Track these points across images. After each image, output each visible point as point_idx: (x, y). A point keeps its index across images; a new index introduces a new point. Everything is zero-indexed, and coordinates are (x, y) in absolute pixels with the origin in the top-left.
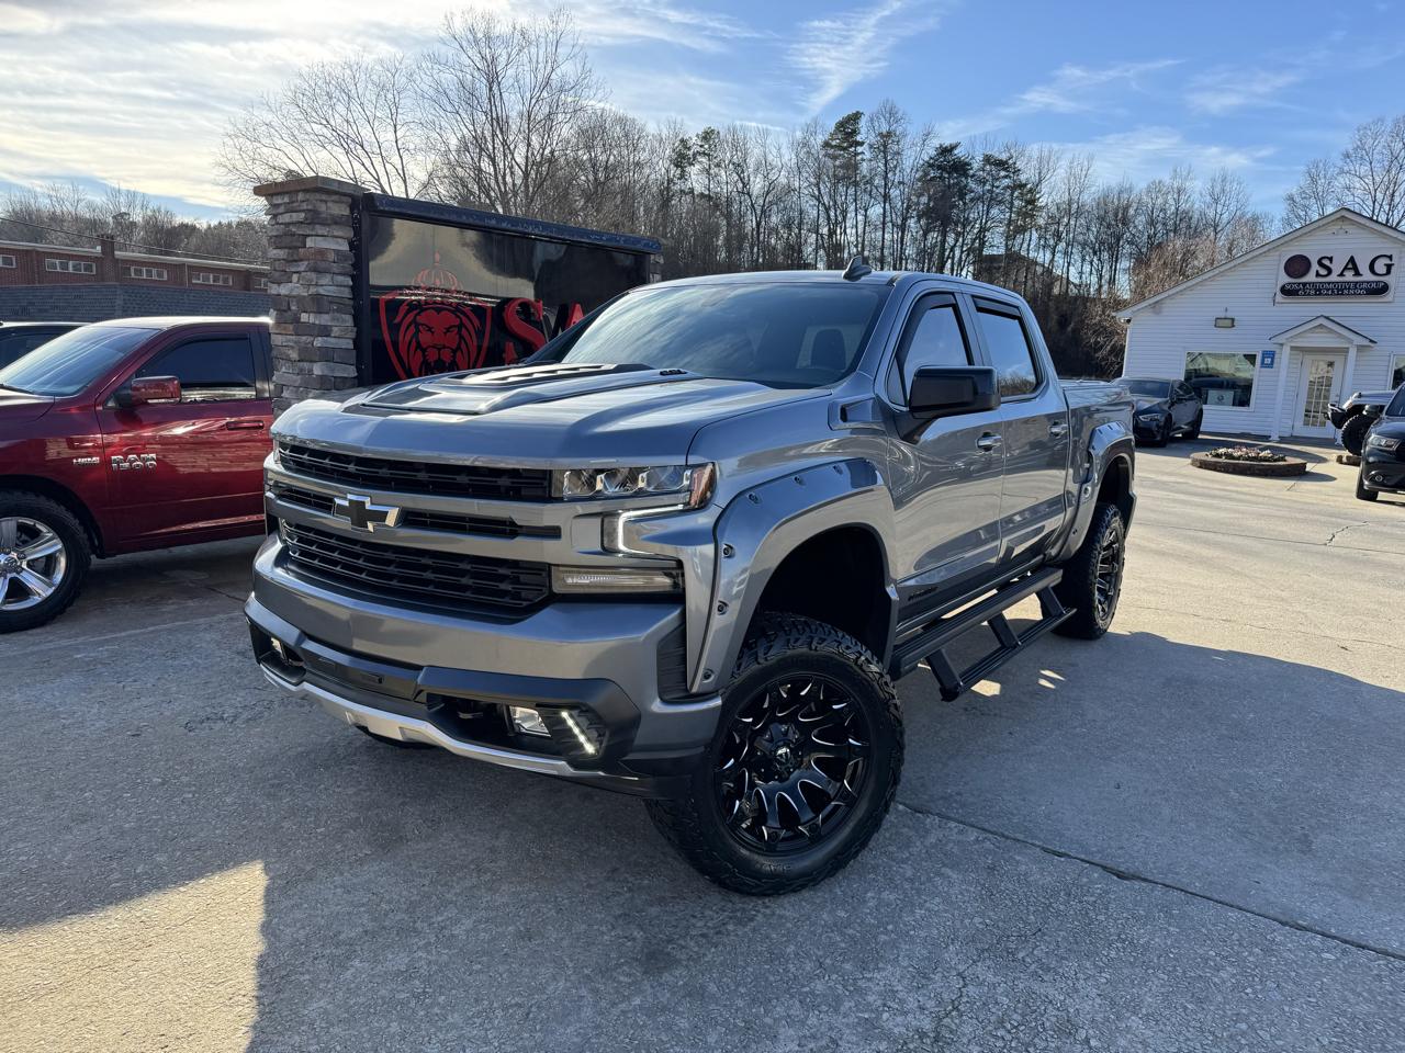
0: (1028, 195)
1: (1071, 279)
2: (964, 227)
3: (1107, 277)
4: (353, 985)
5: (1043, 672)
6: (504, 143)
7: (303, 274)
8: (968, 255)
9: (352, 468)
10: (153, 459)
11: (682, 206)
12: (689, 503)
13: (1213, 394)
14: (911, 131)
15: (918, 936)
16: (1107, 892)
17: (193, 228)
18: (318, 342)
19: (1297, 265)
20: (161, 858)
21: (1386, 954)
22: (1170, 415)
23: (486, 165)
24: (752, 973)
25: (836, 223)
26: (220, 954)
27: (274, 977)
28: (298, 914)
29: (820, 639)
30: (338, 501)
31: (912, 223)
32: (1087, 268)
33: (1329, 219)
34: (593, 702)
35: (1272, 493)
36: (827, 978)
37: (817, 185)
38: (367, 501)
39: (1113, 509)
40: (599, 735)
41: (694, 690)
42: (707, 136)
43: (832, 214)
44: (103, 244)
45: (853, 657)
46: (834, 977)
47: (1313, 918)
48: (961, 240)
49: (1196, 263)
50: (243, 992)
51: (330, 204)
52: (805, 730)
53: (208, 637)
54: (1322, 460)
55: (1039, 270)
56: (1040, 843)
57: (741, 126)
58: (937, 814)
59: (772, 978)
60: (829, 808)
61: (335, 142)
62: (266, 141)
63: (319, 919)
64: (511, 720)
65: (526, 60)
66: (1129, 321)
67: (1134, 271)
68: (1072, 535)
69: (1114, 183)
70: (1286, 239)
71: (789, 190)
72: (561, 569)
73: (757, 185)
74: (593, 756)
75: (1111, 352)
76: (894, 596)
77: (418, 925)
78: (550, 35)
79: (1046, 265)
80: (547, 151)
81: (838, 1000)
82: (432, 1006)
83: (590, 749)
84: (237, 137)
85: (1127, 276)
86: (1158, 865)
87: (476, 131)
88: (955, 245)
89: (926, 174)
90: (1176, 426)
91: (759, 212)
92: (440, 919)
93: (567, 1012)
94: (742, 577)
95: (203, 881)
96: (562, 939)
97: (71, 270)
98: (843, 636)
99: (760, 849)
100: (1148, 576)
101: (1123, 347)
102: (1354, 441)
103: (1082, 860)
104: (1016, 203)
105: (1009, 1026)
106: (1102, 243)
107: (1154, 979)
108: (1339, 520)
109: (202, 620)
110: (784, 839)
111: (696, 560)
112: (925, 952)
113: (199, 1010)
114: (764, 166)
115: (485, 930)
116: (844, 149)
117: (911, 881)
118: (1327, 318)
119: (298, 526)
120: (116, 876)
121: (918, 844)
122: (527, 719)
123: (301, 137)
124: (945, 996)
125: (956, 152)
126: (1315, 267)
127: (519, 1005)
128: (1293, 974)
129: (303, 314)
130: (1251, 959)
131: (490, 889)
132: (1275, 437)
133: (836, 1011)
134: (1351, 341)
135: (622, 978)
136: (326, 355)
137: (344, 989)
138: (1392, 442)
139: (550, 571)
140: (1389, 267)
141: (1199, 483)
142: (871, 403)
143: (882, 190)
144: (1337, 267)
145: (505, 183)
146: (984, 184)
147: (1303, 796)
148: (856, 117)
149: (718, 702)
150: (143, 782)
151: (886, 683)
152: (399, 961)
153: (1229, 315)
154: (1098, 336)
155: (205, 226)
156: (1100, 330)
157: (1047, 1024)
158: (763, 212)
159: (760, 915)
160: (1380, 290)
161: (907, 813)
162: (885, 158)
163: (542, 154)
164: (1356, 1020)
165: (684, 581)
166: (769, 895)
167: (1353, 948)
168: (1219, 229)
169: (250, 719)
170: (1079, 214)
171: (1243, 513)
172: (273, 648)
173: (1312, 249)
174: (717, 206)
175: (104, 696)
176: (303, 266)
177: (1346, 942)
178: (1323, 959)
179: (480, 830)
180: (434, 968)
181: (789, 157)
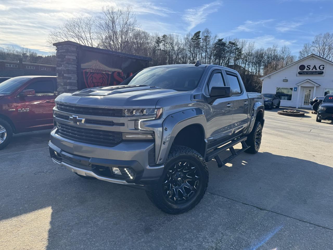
0: (239, 51)
1: (249, 70)
2: (224, 58)
3: (258, 70)
4: (72, 236)
5: (243, 161)
6: (116, 37)
7: (65, 64)
8: (225, 65)
9: (74, 109)
10: (28, 110)
11: (158, 53)
12: (156, 118)
13: (283, 97)
14: (212, 36)
15: (212, 224)
16: (258, 213)
17: (42, 57)
18: (68, 81)
19: (302, 67)
20: (26, 206)
21: (325, 228)
22: (273, 102)
23: (111, 43)
24: (171, 233)
25: (194, 57)
26: (40, 229)
27: (52, 234)
28: (60, 219)
29: (188, 151)
30: (70, 117)
31: (212, 57)
32: (253, 68)
33: (309, 57)
34: (132, 166)
35: (296, 120)
36: (189, 234)
37: (190, 48)
38: (77, 117)
39: (259, 123)
40: (134, 174)
41: (157, 163)
42: (164, 36)
43: (193, 55)
44: (20, 60)
45: (196, 156)
46: (191, 234)
47: (307, 219)
48: (224, 61)
49: (279, 67)
50: (45, 238)
51: (71, 48)
52: (185, 174)
53: (41, 153)
54: (308, 113)
55: (242, 68)
56: (242, 202)
57: (172, 34)
58: (217, 195)
59: (176, 234)
60: (191, 193)
61: (76, 37)
62: (59, 36)
63: (65, 220)
64: (112, 171)
65: (121, 18)
66: (263, 80)
67: (264, 69)
68: (249, 128)
69: (259, 48)
70: (299, 61)
71: (183, 49)
72: (125, 133)
73: (176, 48)
74: (132, 179)
75: (259, 88)
76: (206, 142)
77: (89, 221)
78: (127, 12)
79: (244, 67)
80: (126, 39)
81: (192, 240)
82: (92, 241)
83: (131, 178)
84: (52, 35)
85: (263, 70)
86: (270, 207)
87: (109, 34)
88: (222, 63)
89: (216, 46)
90: (274, 105)
91: (176, 54)
92: (95, 220)
93: (125, 243)
94: (169, 136)
95: (36, 211)
96: (125, 225)
97: (12, 66)
98: (194, 151)
99: (174, 203)
100: (267, 139)
101: (262, 87)
102: (315, 108)
103: (252, 206)
104: (237, 53)
105: (234, 246)
106: (257, 62)
107: (269, 234)
108: (312, 127)
109: (40, 149)
110: (179, 201)
111: (158, 132)
112: (213, 228)
113: (34, 243)
114: (178, 44)
115: (106, 223)
116: (196, 40)
117: (211, 211)
118: (309, 80)
119: (61, 124)
120: (15, 210)
121: (212, 202)
122: (116, 170)
123: (67, 35)
124: (218, 238)
125: (222, 41)
126: (306, 68)
127: (113, 241)
128: (302, 233)
129: (65, 74)
130: (292, 229)
131: (107, 213)
132: (297, 107)
133: (192, 242)
134: (315, 85)
135: (139, 234)
136: (70, 84)
137: (70, 237)
138: (324, 108)
139: (122, 134)
140: (323, 68)
141: (280, 118)
142: (201, 95)
143: (205, 50)
144: (311, 68)
145: (116, 47)
146: (229, 48)
147: (304, 190)
148: (199, 32)
149: (163, 166)
150: (23, 187)
151: (204, 162)
152: (84, 230)
153: (286, 79)
154: (256, 84)
155: (44, 57)
156: (256, 82)
157: (243, 245)
158: (177, 54)
159: (173, 219)
160: (321, 73)
161: (210, 194)
162: (206, 42)
163: (125, 40)
164: (318, 244)
165: (155, 137)
166: (176, 214)
167: (317, 227)
168: (284, 59)
169: (50, 172)
170: (251, 55)
171: (290, 125)
172: (55, 154)
173: (305, 63)
174: (166, 53)
175: (15, 167)
176: (65, 63)
177: (315, 225)
178: (310, 229)
179: (105, 199)
180: (93, 232)
181: (183, 41)
